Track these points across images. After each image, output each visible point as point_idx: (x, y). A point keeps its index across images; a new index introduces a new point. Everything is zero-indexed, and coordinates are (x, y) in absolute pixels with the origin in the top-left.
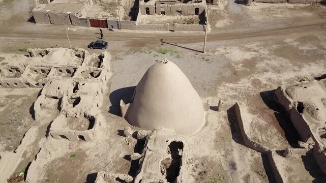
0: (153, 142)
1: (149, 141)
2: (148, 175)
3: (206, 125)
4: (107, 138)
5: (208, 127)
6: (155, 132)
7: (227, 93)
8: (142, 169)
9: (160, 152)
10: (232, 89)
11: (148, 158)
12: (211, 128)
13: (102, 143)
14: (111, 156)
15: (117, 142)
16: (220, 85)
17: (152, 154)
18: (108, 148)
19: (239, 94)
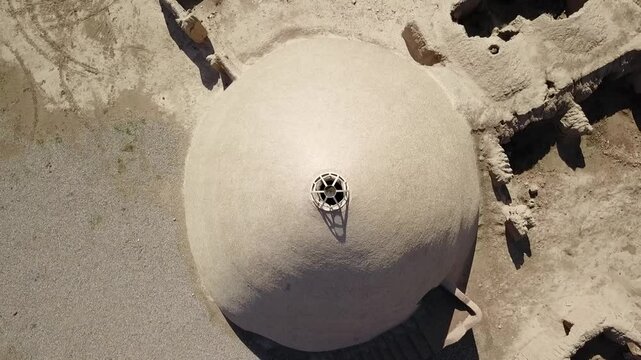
0: (519, 95)
1: (523, 110)
2: (625, 22)
3: (293, 33)
4: (560, 276)
5: (299, 22)
6: (482, 119)
7: (101, 63)
8: (623, 50)
9: (534, 51)
10: (62, 62)
11: (580, 64)
12: (294, 14)
13: (587, 271)
14: (606, 204)
15: (552, 231)
16: (75, 109)
17: (557, 66)
18: (585, 242)
19: (70, 26)
